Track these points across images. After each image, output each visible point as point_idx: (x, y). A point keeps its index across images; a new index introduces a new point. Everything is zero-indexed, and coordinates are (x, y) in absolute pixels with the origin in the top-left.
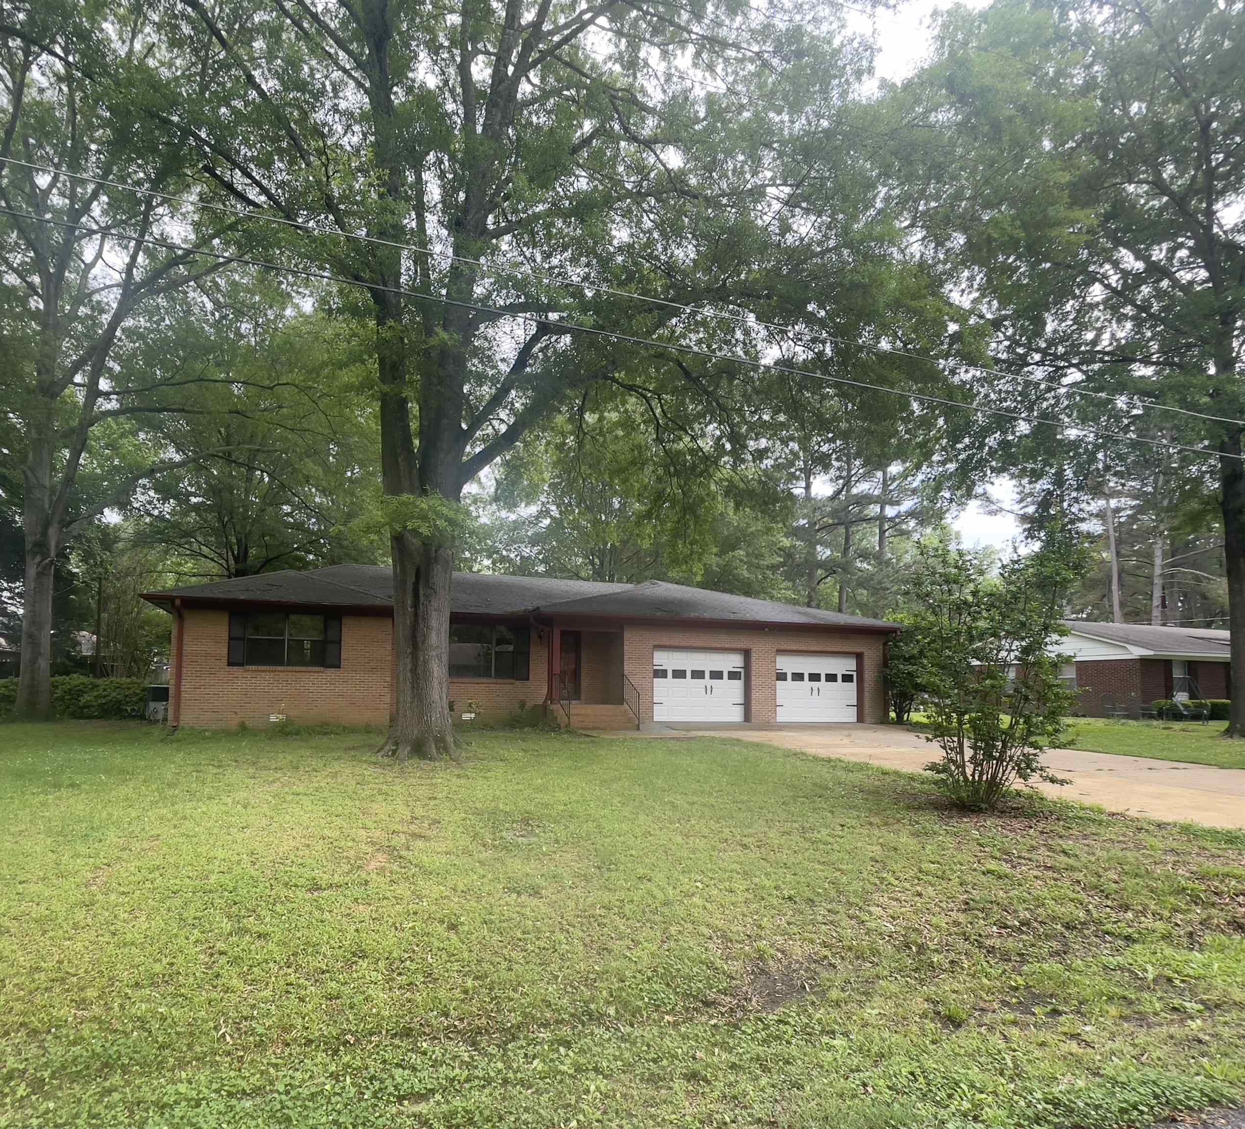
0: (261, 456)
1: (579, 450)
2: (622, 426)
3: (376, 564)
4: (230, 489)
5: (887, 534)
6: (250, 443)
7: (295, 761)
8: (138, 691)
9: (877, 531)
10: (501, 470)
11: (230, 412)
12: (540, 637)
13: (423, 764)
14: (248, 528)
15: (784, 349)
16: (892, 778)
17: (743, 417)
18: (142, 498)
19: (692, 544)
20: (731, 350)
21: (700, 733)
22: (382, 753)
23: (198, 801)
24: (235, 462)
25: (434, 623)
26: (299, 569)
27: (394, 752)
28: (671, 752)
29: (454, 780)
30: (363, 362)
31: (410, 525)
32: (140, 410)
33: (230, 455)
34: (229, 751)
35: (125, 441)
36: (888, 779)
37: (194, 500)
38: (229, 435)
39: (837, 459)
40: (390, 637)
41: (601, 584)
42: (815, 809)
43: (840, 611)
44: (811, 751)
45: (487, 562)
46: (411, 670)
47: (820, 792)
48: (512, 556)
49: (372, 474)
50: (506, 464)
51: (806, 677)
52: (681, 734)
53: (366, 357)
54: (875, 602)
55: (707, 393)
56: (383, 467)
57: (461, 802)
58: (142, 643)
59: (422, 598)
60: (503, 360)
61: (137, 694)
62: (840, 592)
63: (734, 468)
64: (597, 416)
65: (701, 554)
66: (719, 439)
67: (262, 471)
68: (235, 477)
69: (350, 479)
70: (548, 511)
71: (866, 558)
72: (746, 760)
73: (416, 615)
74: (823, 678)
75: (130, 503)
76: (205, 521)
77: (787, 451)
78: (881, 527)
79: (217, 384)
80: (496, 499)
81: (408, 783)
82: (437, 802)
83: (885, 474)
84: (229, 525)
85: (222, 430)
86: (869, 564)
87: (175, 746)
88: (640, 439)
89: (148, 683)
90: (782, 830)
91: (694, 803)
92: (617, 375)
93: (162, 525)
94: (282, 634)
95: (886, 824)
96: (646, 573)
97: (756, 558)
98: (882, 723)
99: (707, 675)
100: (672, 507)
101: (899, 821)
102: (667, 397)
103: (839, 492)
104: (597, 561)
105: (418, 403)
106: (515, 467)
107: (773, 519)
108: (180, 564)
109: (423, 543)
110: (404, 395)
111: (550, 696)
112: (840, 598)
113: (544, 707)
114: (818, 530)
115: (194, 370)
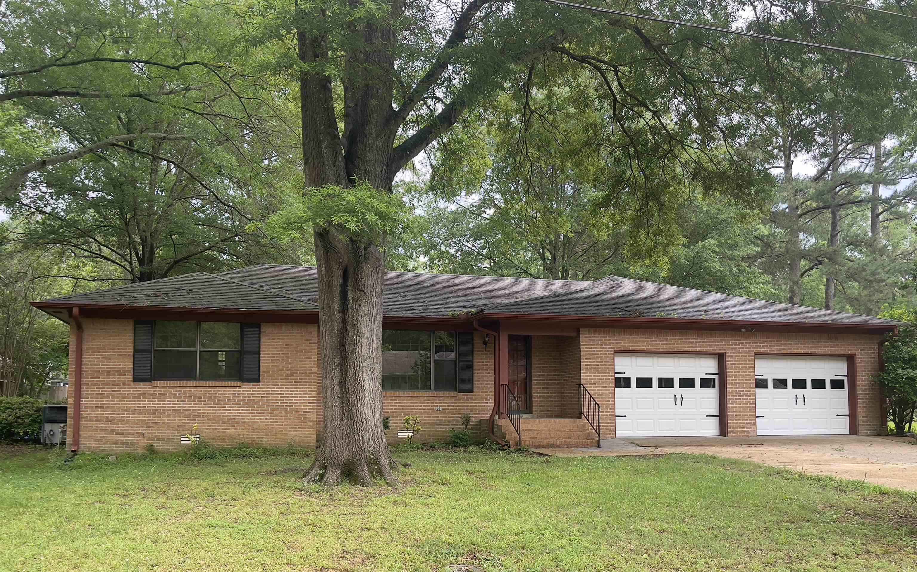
0: (166, 146)
1: (526, 130)
2: (574, 102)
3: (298, 263)
4: (133, 182)
5: (881, 218)
6: (155, 130)
7: (210, 489)
8: (31, 412)
9: (869, 214)
10: (438, 154)
11: (132, 95)
12: (485, 343)
13: (356, 490)
14: (154, 226)
15: (759, 10)
16: (892, 498)
17: (713, 90)
18: (32, 193)
19: (656, 235)
20: (697, 13)
21: (669, 450)
22: (308, 478)
23: (102, 536)
24: (138, 152)
25: (364, 330)
26: (212, 271)
27: (322, 477)
28: (636, 472)
29: (390, 507)
30: (280, 37)
31: (335, 220)
32: (28, 94)
33: (131, 144)
34: (136, 478)
35: (11, 129)
36: (888, 501)
37: (92, 195)
38: (130, 121)
39: (821, 135)
40: (315, 346)
41: (553, 281)
42: (802, 536)
43: (827, 307)
44: (798, 468)
45: (423, 259)
46: (340, 383)
47: (809, 515)
48: (452, 251)
49: (292, 162)
50: (444, 148)
51: (790, 384)
52: (648, 451)
53: (283, 32)
54: (869, 295)
55: (670, 63)
56: (305, 153)
57: (398, 532)
58: (36, 357)
59: (351, 302)
60: (437, 31)
61: (30, 416)
62: (828, 285)
63: (703, 145)
64: (545, 92)
65: (667, 246)
66: (685, 115)
67: (168, 161)
68: (139, 169)
69: (268, 170)
70: (492, 199)
71: (857, 246)
72: (723, 480)
73: (344, 322)
74: (809, 384)
75: (18, 200)
76: (105, 218)
77: (763, 126)
78: (873, 210)
79: (116, 64)
80: (432, 188)
81: (338, 512)
82: (371, 533)
83: (878, 148)
84: (132, 223)
85: (123, 115)
86: (860, 252)
87: (74, 473)
88: (594, 116)
89: (42, 402)
90: (765, 559)
91: (663, 531)
92: (567, 45)
93: (56, 224)
94: (194, 345)
95: (887, 553)
96: (605, 268)
97: (730, 248)
98: (879, 435)
99: (676, 383)
100: (632, 193)
101: (901, 549)
102: (625, 69)
103: (824, 172)
104: (548, 254)
105: (343, 82)
106: (453, 152)
107: (749, 204)
108: (78, 267)
109: (352, 240)
110: (327, 74)
111: (497, 409)
112: (827, 292)
113: (491, 421)
114: (800, 216)
115: (89, 48)
